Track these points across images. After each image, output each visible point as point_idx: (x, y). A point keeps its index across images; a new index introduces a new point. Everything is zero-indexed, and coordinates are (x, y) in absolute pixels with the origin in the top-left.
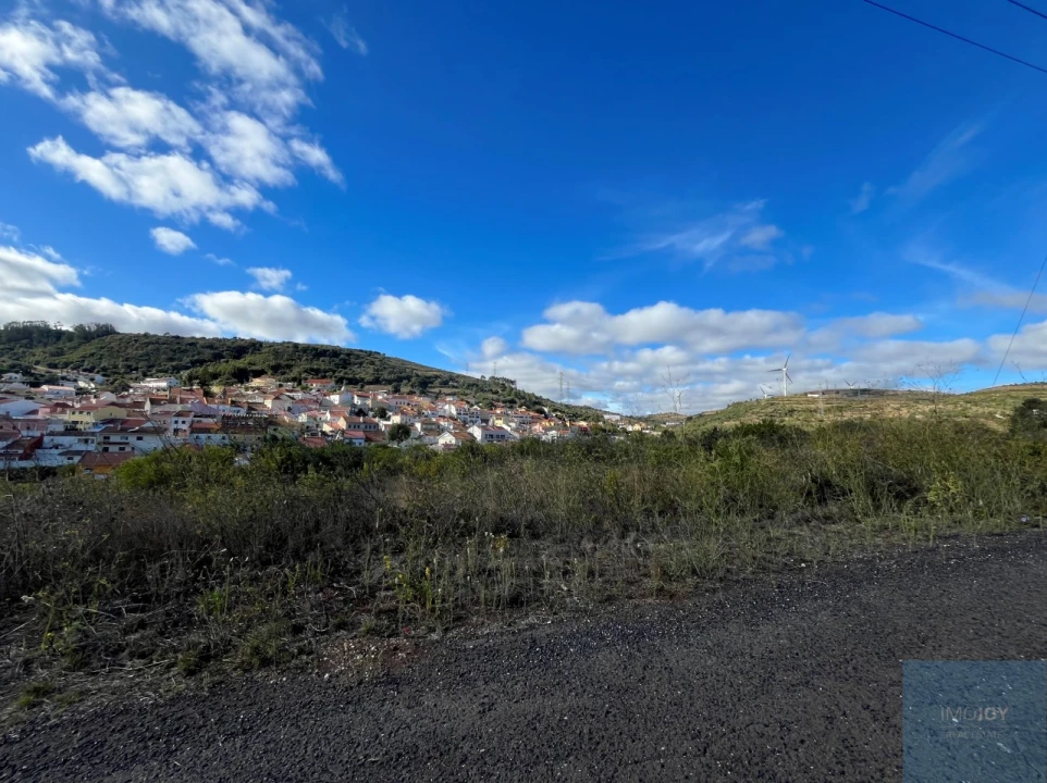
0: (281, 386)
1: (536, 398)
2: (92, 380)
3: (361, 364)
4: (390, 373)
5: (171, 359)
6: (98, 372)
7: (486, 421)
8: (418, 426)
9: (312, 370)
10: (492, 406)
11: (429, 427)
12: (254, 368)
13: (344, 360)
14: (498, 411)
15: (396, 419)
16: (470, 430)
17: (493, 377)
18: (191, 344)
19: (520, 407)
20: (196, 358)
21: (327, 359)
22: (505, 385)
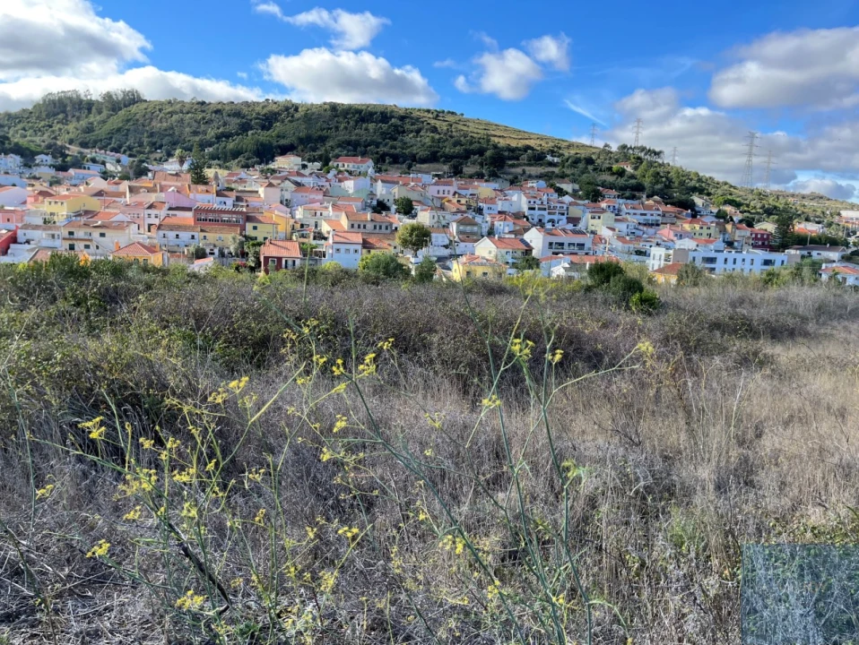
0: (304, 167)
1: (700, 180)
2: (118, 161)
3: (418, 131)
4: (455, 144)
5: (195, 133)
6: (124, 152)
7: (574, 221)
8: (454, 228)
9: (349, 143)
10: (597, 195)
11: (468, 229)
12: (282, 142)
13: (396, 126)
14: (604, 205)
15: (424, 218)
16: (527, 237)
17: (624, 147)
18: (217, 112)
19: (649, 197)
20: (221, 130)
21: (371, 126)
22: (642, 156)
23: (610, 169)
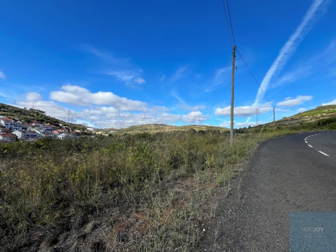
1: (56, 120)
7: (26, 129)
10: (29, 122)
14: (34, 125)
17: (32, 109)
19: (47, 123)
22: (39, 113)
23: (30, 115)
